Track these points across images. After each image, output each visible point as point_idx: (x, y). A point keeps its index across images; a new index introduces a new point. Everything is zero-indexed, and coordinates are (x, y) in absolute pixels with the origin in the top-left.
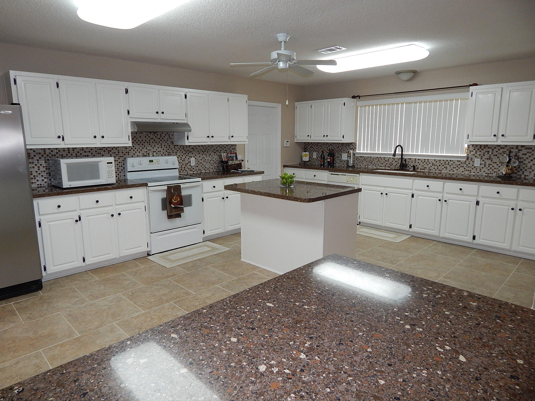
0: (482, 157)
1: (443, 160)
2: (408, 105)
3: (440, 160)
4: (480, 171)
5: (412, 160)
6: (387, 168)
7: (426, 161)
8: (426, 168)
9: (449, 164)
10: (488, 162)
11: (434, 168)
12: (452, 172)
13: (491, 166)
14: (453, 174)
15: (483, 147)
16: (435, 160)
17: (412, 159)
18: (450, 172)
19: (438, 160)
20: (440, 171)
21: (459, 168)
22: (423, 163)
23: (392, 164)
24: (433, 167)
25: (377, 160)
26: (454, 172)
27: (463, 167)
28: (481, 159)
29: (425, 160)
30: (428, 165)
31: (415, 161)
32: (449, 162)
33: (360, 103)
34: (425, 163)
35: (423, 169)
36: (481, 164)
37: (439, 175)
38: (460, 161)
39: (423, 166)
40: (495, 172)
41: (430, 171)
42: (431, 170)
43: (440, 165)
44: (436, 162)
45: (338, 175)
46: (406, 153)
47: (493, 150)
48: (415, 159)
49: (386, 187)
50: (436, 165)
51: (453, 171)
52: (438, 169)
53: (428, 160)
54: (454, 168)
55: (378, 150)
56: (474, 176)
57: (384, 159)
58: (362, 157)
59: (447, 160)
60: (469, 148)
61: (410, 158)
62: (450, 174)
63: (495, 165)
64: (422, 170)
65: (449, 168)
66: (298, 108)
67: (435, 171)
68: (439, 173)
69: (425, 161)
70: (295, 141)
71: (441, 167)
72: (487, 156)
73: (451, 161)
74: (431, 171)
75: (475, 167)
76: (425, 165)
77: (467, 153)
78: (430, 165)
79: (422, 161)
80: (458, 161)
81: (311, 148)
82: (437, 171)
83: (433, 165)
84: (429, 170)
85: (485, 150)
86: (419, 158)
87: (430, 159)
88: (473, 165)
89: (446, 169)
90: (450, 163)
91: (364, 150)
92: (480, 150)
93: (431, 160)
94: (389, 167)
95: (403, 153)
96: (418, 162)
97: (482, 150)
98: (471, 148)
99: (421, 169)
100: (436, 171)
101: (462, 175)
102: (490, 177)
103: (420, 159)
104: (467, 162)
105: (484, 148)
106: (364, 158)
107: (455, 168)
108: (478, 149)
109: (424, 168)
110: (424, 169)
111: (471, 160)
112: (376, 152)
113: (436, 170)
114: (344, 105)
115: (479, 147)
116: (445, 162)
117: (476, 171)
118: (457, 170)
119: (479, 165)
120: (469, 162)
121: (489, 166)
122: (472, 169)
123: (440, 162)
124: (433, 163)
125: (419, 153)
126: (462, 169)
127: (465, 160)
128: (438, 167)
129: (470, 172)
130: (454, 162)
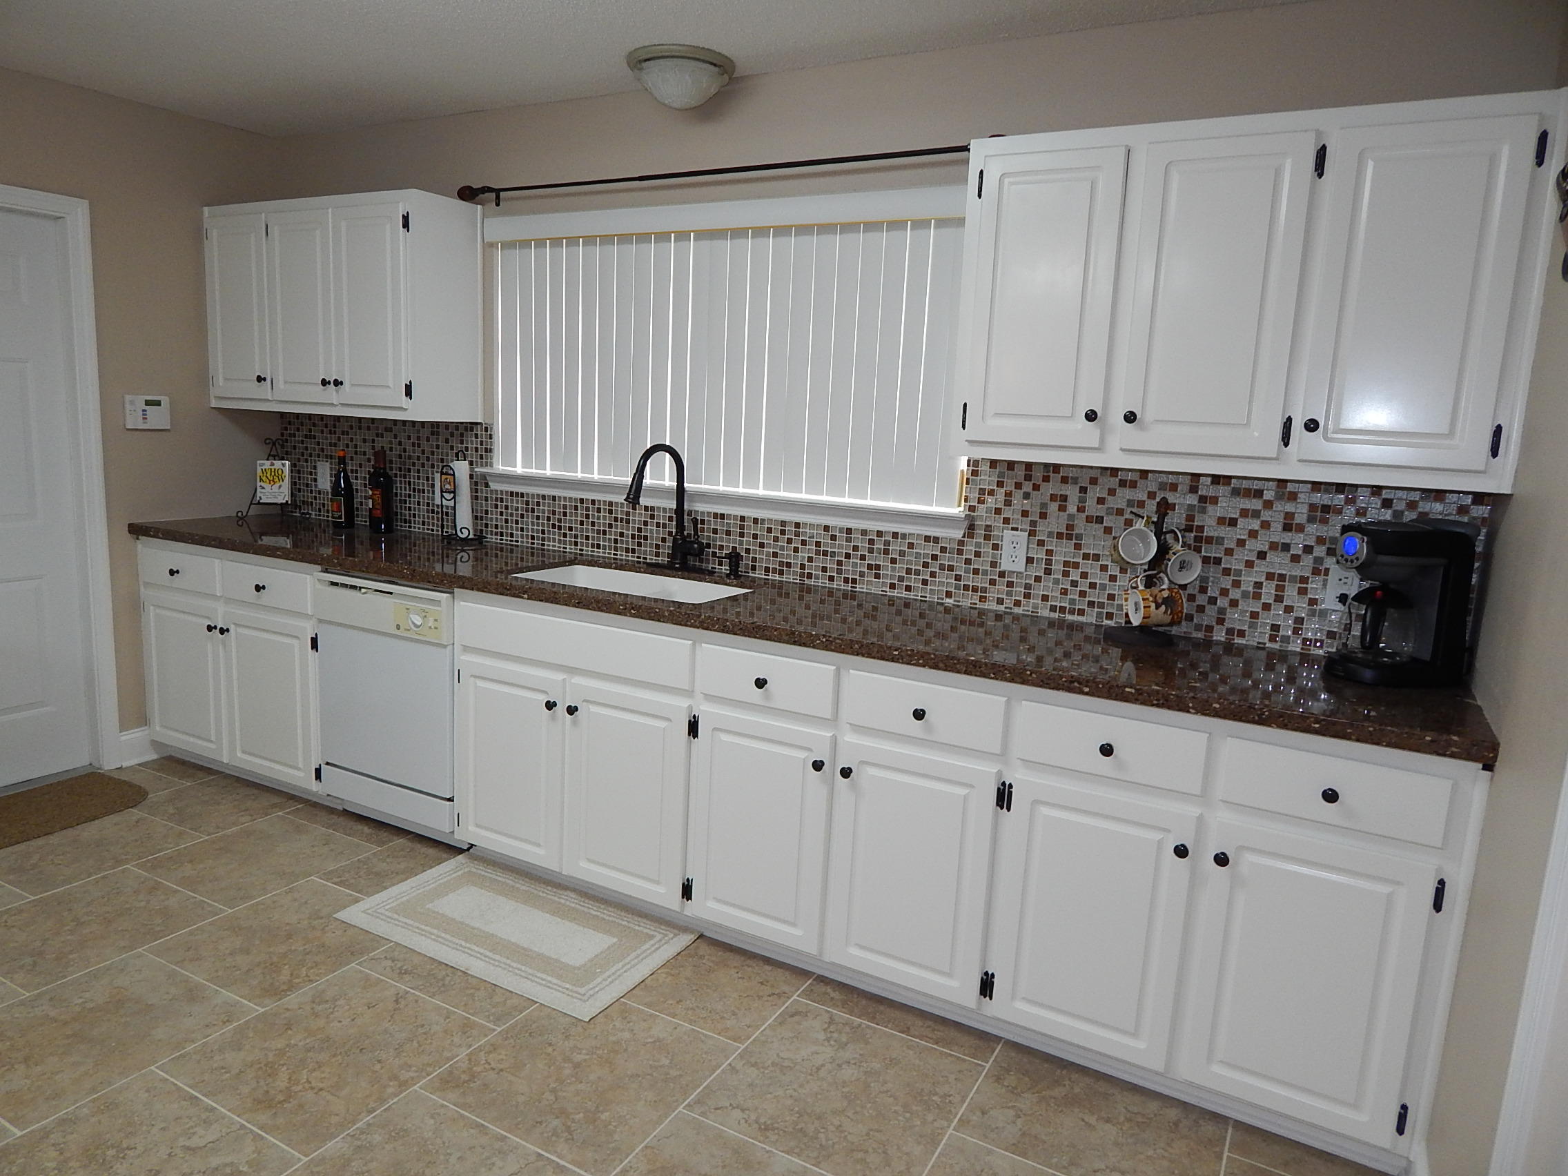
0: (1033, 523)
1: (864, 532)
2: (706, 244)
3: (849, 531)
4: (1027, 596)
5: (728, 525)
7: (790, 528)
8: (789, 565)
9: (886, 552)
10: (1063, 552)
11: (824, 569)
12: (904, 594)
13: (1075, 575)
15: (1038, 475)
16: (827, 528)
17: (729, 516)
18: (895, 593)
19: (841, 530)
20: (849, 587)
21: (933, 574)
22: (776, 539)
23: (646, 538)
24: (819, 562)
25: (582, 512)
26: (912, 595)
27: (951, 568)
28: (1032, 534)
29: (783, 523)
30: (796, 550)
31: (742, 527)
32: (887, 543)
33: (501, 226)
34: (783, 543)
35: (774, 571)
36: (1029, 560)
38: (936, 540)
39: (775, 555)
40: (1091, 604)
41: (807, 581)
42: (810, 576)
43: (848, 556)
44: (833, 538)
45: (360, 589)
47: (1083, 490)
48: (743, 519)
49: (572, 671)
50: (833, 554)
51: (908, 588)
52: (839, 572)
53: (797, 525)
54: (909, 571)
55: (587, 467)
56: (999, 616)
58: (516, 494)
59: (880, 533)
60: (974, 473)
61: (720, 509)
63: (1091, 567)
64: (771, 577)
65: (887, 570)
66: (214, 234)
69: (783, 532)
70: (214, 404)
71: (855, 565)
72: (1056, 522)
73: (895, 535)
75: (1002, 574)
76: (782, 548)
77: (966, 501)
78: (804, 555)
79: (769, 530)
80: (927, 539)
81: (311, 444)
82: (838, 584)
83: (818, 553)
84: (802, 575)
85: (1047, 490)
87: (805, 524)
88: (994, 565)
89: (877, 576)
90: (895, 547)
91: (526, 461)
92: (1028, 487)
93: (812, 526)
94: (633, 551)
95: (686, 485)
96: (755, 536)
97: (1036, 487)
98: (987, 479)
99: (767, 570)
101: (947, 609)
103: (763, 521)
104: (970, 548)
105: (1046, 479)
107: (917, 573)
108: (1018, 486)
109: (781, 564)
110: (781, 573)
111: (987, 538)
112: (579, 475)
113: (831, 579)
114: (406, 225)
115: (1020, 473)
116: (871, 542)
117: (1009, 594)
118: (925, 582)
119: (1020, 566)
120: (978, 545)
121: (1066, 574)
122: (992, 582)
123: (849, 540)
124: (818, 544)
125: (758, 489)
126: (946, 579)
127: (958, 534)
128: (840, 563)
129: (983, 599)
130: (911, 546)
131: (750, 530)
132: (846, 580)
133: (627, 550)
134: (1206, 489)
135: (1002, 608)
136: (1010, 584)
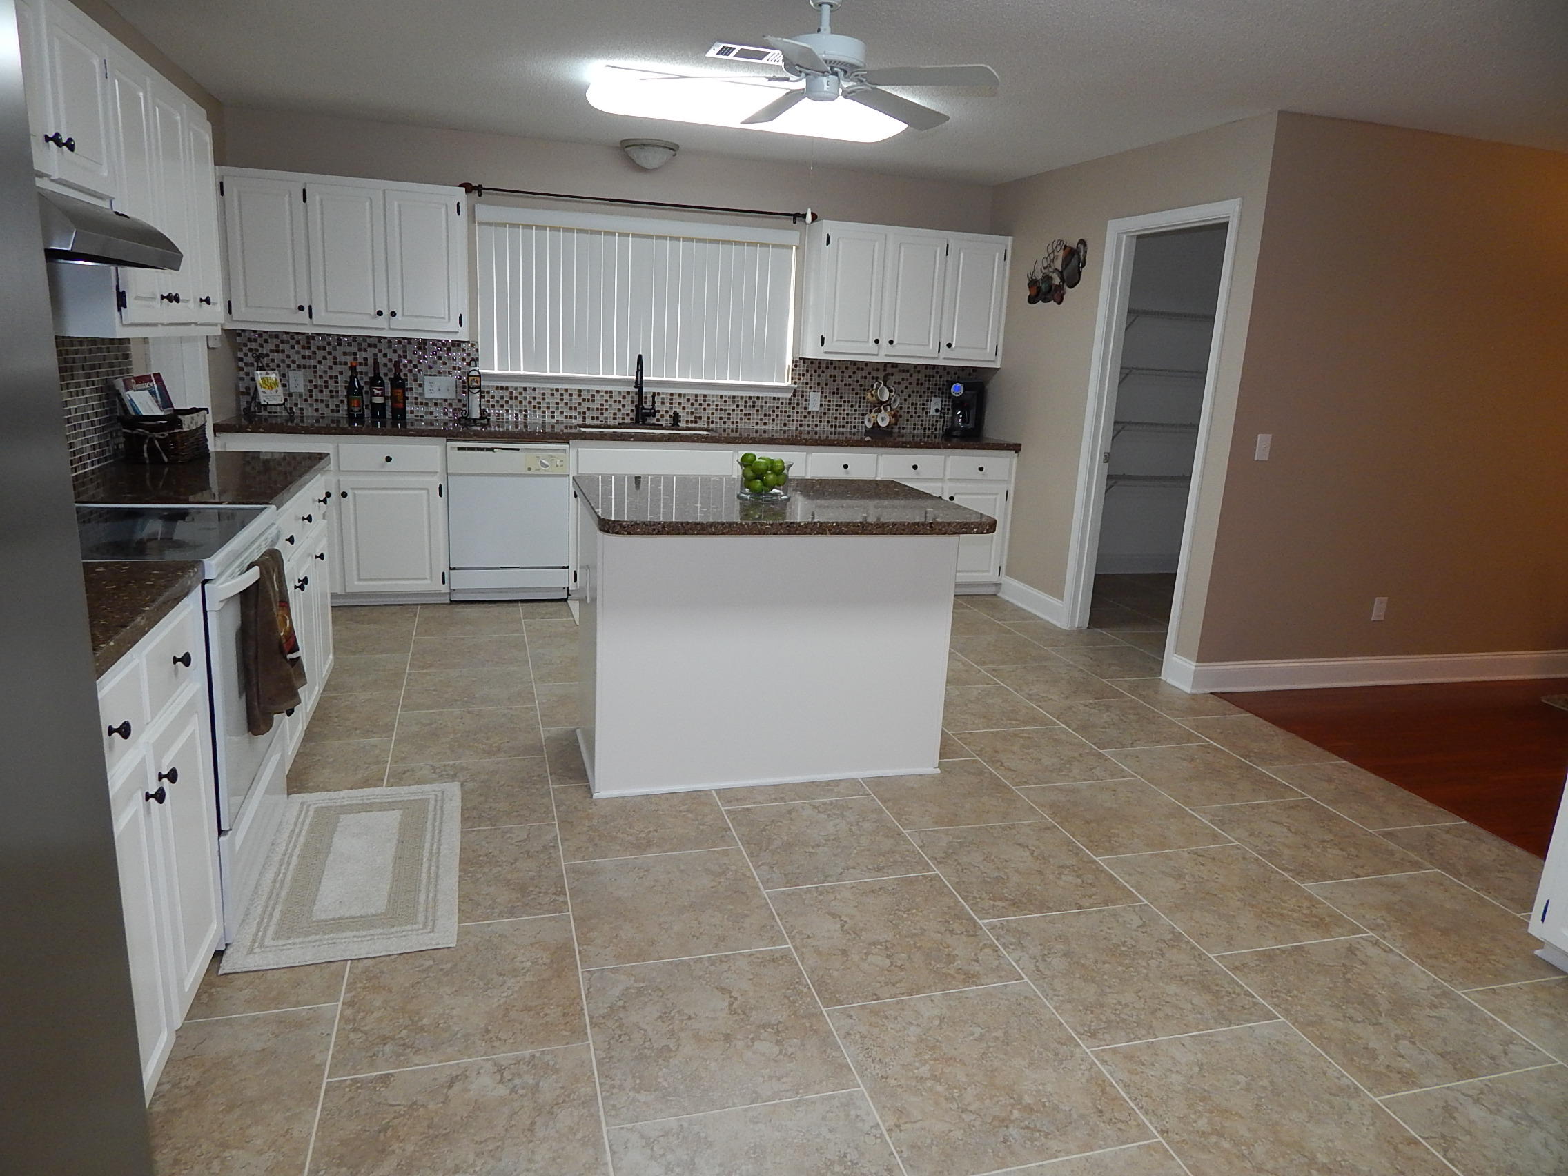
0: (822, 388)
1: (742, 398)
3: (734, 397)
4: (820, 422)
5: (663, 399)
6: (588, 422)
7: (701, 399)
8: (700, 418)
9: (754, 406)
10: (835, 400)
11: (721, 418)
12: (763, 427)
13: (840, 410)
14: (765, 432)
15: (824, 366)
16: (721, 397)
17: (663, 393)
18: (758, 427)
19: (729, 397)
20: (734, 426)
21: (777, 416)
22: (692, 404)
23: (606, 410)
24: (717, 415)
25: (557, 395)
26: (767, 427)
27: (786, 412)
28: (822, 393)
29: (697, 396)
30: (704, 409)
31: (671, 399)
32: (754, 402)
34: (697, 406)
35: (692, 422)
36: (821, 405)
37: (734, 435)
38: (779, 399)
39: (692, 413)
40: (847, 423)
41: (711, 425)
42: (712, 422)
43: (733, 410)
44: (725, 401)
45: (492, 449)
46: (652, 378)
47: (843, 372)
48: (672, 394)
50: (725, 410)
51: (765, 424)
52: (729, 419)
53: (705, 396)
54: (765, 415)
55: (555, 367)
56: (808, 433)
57: (579, 395)
58: (502, 388)
59: (750, 398)
60: (796, 366)
62: (757, 432)
64: (690, 425)
65: (754, 415)
67: (723, 426)
68: (732, 431)
69: (696, 400)
70: (226, 326)
71: (737, 414)
72: (833, 387)
73: (758, 398)
74: (714, 425)
75: (809, 413)
76: (696, 409)
77: (792, 379)
78: (709, 411)
79: (688, 400)
80: (774, 398)
82: (729, 425)
83: (717, 410)
84: (708, 422)
85: (829, 372)
86: (682, 391)
87: (709, 395)
88: (805, 408)
89: (749, 419)
90: (758, 403)
91: (502, 364)
92: (819, 371)
93: (713, 396)
94: (597, 418)
95: (644, 378)
96: (680, 404)
97: (823, 372)
98: (802, 369)
99: (687, 421)
100: (727, 426)
101: (785, 432)
102: (839, 434)
103: (684, 395)
104: (794, 401)
105: (827, 368)
106: (511, 391)
107: (770, 415)
108: (815, 371)
109: (696, 417)
110: (696, 422)
111: (802, 396)
112: (549, 374)
113: (725, 423)
115: (816, 365)
116: (746, 402)
117: (813, 421)
118: (773, 420)
119: (817, 408)
120: (798, 400)
121: (836, 410)
122: (805, 417)
123: (734, 402)
124: (717, 405)
125: (675, 377)
126: (784, 418)
127: (789, 395)
128: (729, 414)
129: (801, 425)
130: (766, 403)
131: (676, 400)
132: (733, 423)
133: (593, 418)
134: (889, 370)
135: (810, 429)
136: (813, 417)
